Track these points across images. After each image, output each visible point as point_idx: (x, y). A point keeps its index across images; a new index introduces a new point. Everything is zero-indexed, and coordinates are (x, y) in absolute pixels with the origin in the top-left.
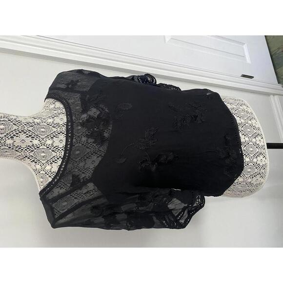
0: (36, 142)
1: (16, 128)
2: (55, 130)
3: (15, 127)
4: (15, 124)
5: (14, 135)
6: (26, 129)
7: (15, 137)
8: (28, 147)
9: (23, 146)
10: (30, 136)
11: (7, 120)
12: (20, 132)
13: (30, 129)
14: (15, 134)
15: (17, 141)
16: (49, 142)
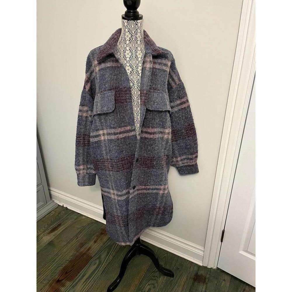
0: (128, 42)
1: (133, 33)
4: (135, 32)
5: (130, 32)
6: (133, 37)
8: (125, 39)
9: (126, 37)
10: (130, 39)
11: (137, 28)
12: (131, 35)
13: (134, 39)
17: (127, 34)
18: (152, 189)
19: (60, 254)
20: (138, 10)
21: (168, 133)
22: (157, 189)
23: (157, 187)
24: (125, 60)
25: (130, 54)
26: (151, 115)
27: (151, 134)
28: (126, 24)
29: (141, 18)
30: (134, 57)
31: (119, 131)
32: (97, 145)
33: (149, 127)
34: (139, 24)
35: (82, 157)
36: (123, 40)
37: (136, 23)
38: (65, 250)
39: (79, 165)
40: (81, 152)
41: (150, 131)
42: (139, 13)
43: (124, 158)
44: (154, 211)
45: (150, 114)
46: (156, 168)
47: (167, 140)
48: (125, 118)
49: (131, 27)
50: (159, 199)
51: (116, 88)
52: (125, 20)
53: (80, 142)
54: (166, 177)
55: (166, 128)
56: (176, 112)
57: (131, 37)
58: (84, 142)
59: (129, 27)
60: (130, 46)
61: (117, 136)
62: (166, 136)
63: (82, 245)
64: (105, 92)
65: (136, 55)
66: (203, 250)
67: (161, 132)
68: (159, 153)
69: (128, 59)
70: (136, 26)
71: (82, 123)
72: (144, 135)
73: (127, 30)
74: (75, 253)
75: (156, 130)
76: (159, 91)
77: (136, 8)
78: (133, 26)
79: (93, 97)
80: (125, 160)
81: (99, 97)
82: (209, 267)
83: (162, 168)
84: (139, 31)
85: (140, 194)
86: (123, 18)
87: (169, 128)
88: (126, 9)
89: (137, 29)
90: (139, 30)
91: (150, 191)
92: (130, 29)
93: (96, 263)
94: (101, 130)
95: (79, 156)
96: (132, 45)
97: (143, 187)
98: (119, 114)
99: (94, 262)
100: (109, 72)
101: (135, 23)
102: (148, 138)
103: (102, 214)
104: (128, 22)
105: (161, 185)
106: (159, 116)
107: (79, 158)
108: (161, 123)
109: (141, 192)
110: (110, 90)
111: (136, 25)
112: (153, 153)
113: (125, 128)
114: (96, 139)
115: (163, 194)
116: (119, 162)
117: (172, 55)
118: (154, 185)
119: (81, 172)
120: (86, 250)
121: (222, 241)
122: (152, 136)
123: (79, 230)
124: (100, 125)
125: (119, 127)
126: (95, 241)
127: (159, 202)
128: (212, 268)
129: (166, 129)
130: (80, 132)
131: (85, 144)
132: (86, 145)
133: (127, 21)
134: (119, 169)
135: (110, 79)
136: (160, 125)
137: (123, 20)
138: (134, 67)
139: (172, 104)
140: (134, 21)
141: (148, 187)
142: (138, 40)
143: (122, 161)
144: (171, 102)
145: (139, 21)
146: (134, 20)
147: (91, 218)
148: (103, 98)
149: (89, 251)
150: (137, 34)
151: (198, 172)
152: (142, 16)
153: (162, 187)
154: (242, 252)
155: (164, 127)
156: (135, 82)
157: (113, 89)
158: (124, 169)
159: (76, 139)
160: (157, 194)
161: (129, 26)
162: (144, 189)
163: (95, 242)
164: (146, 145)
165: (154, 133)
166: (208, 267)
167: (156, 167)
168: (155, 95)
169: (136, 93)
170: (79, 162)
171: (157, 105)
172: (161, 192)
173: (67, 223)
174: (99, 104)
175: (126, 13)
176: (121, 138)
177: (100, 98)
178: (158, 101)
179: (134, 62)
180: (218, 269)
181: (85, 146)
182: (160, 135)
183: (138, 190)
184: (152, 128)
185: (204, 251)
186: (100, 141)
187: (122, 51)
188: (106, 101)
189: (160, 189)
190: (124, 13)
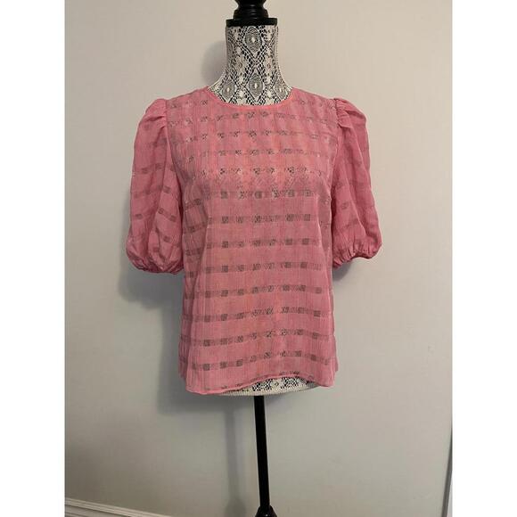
0: (241, 79)
2: (257, 99)
3: (255, 54)
4: (259, 53)
6: (255, 66)
7: (244, 56)
8: (235, 72)
10: (247, 72)
11: (263, 44)
12: (250, 60)
14: (248, 54)
15: (240, 59)
16: (241, 94)
28: (236, 36)
29: (273, 21)
34: (269, 36)
37: (260, 31)
49: (248, 41)
52: (234, 28)
57: (250, 66)
59: (244, 43)
60: (248, 87)
70: (262, 38)
73: (239, 50)
78: (253, 40)
84: (269, 52)
86: (230, 24)
88: (236, 6)
89: (263, 47)
92: (246, 47)
96: (251, 85)
104: (242, 30)
111: (262, 35)
133: (239, 28)
137: (231, 28)
140: (257, 28)
145: (268, 28)
146: (256, 23)
150: (263, 59)
161: (244, 40)
175: (236, 12)
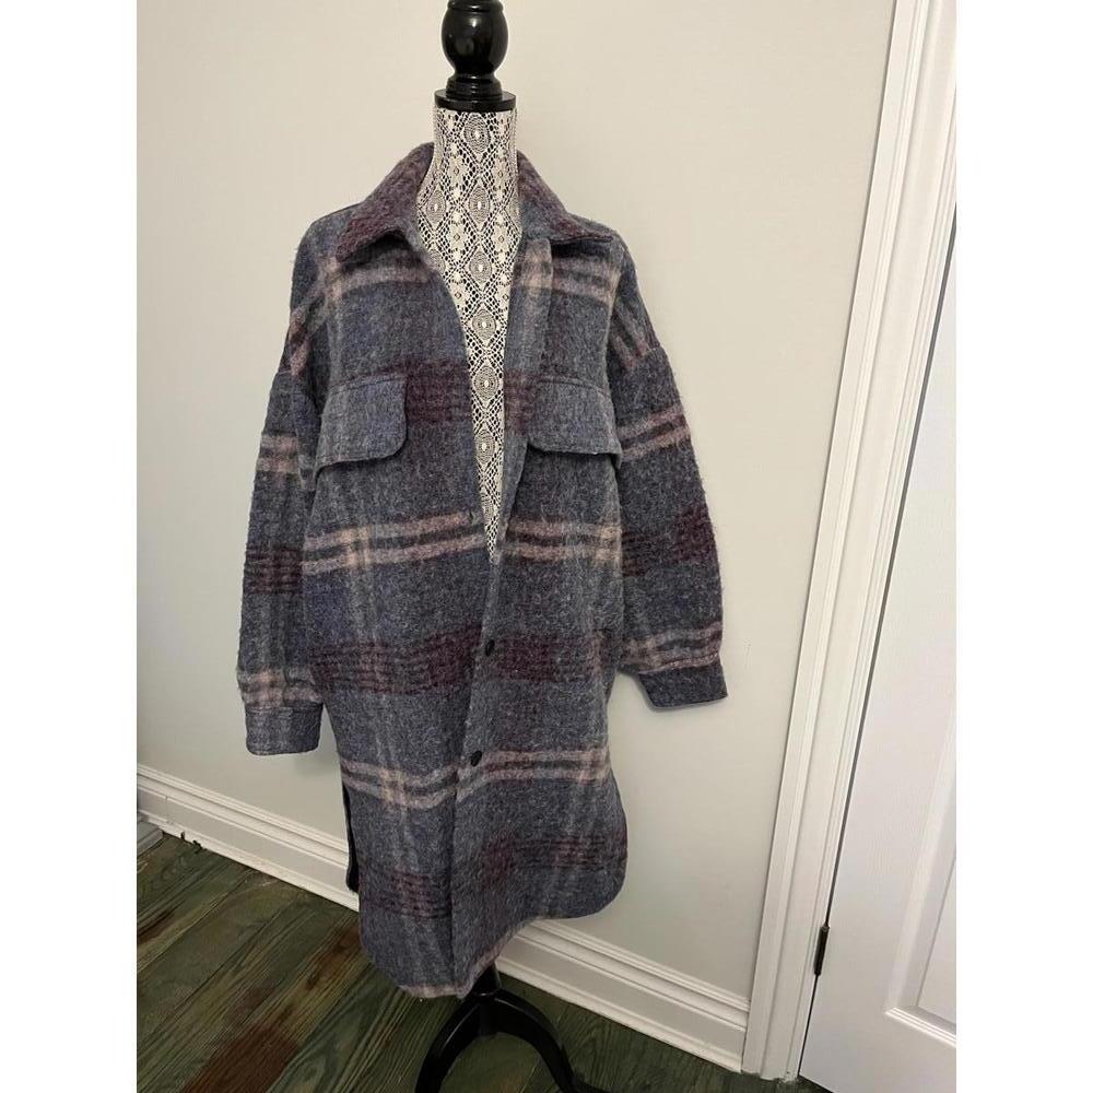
0: (457, 193)
1: (479, 158)
4: (485, 155)
5: (465, 156)
6: (479, 175)
7: (462, 157)
8: (447, 180)
9: (449, 173)
10: (467, 183)
11: (492, 142)
12: (471, 165)
13: (480, 183)
14: (468, 156)
17: (456, 162)
18: (547, 765)
19: (166, 1034)
20: (498, 74)
21: (612, 543)
22: (568, 765)
23: (566, 755)
24: (446, 259)
25: (466, 238)
26: (545, 469)
27: (544, 542)
28: (451, 124)
29: (508, 105)
30: (480, 248)
31: (418, 532)
32: (328, 587)
33: (536, 518)
34: (501, 128)
35: (266, 637)
36: (438, 187)
37: (488, 122)
38: (186, 1019)
39: (254, 670)
40: (263, 615)
41: (542, 534)
42: (504, 88)
43: (438, 637)
44: (553, 853)
45: (541, 465)
46: (563, 680)
47: (607, 567)
48: (444, 482)
49: (469, 135)
50: (575, 803)
51: (408, 363)
52: (448, 112)
53: (262, 575)
54: (600, 715)
55: (600, 520)
56: (637, 461)
57: (471, 174)
58: (277, 575)
59: (463, 137)
60: (467, 207)
61: (412, 549)
62: (601, 554)
63: (256, 998)
64: (367, 381)
65: (490, 244)
66: (744, 1007)
67: (585, 539)
68: (576, 620)
69: (457, 256)
70: (491, 133)
71: (270, 500)
72: (518, 549)
73: (454, 148)
74: (229, 1029)
75: (563, 528)
76: (575, 381)
77: (491, 68)
78: (477, 135)
79: (317, 400)
80: (440, 647)
81: (342, 397)
82: (768, 1076)
83: (587, 678)
84: (500, 152)
85: (497, 785)
86: (441, 103)
87: (615, 520)
88: (451, 71)
89: (492, 146)
90: (500, 148)
91: (540, 773)
92: (465, 144)
93: (313, 1073)
94: (346, 527)
95: (255, 632)
96: (472, 204)
97: (512, 756)
98: (422, 466)
99: (306, 1064)
100: (385, 301)
101: (485, 121)
102: (531, 561)
103: (342, 870)
104: (460, 117)
105: (581, 747)
106: (576, 474)
107: (256, 640)
108: (584, 504)
109: (501, 775)
110: (387, 370)
111: (491, 128)
112: (551, 620)
113: (443, 522)
114: (327, 565)
115: (591, 783)
116: (416, 653)
117: (626, 248)
118: (553, 746)
119: (263, 696)
120: (274, 1017)
121: (818, 971)
122: (547, 553)
123: (247, 935)
124: (343, 507)
125: (421, 517)
126: (309, 982)
127: (572, 817)
128: (778, 1079)
129: (602, 524)
130: (261, 536)
131: (280, 583)
132: (283, 587)
133: (456, 113)
134: (418, 682)
135: (389, 330)
136: (580, 509)
137: (442, 110)
138: (482, 286)
139: (624, 431)
140: (483, 116)
141: (531, 756)
142: (497, 187)
143: (429, 650)
144: (619, 422)
145: (500, 116)
146: (481, 109)
147: (297, 887)
148: (357, 402)
149: (286, 1023)
150: (491, 164)
151: (723, 694)
152: (514, 99)
153: (586, 756)
154: (896, 1014)
155: (593, 518)
156: (486, 342)
157: (400, 366)
158: (436, 685)
159: (247, 564)
160: (565, 784)
161: (462, 133)
162: (517, 764)
163: (312, 984)
164: (525, 589)
165: (557, 541)
166: (763, 1077)
167: (565, 676)
168: (563, 392)
169: (487, 383)
170: (255, 657)
171: (568, 430)
172: (582, 776)
173: (198, 909)
174: (341, 426)
175: (451, 82)
176: (426, 561)
177: (345, 401)
178: (573, 417)
179: (481, 268)
180: (803, 1082)
181: (282, 591)
182: (581, 550)
183: (491, 768)
184: (550, 519)
185: (748, 1013)
186: (342, 572)
187: (435, 226)
188: (370, 415)
189: (578, 765)
190: (444, 86)
